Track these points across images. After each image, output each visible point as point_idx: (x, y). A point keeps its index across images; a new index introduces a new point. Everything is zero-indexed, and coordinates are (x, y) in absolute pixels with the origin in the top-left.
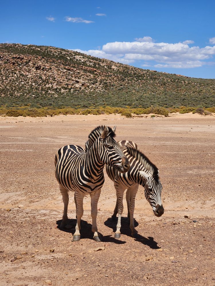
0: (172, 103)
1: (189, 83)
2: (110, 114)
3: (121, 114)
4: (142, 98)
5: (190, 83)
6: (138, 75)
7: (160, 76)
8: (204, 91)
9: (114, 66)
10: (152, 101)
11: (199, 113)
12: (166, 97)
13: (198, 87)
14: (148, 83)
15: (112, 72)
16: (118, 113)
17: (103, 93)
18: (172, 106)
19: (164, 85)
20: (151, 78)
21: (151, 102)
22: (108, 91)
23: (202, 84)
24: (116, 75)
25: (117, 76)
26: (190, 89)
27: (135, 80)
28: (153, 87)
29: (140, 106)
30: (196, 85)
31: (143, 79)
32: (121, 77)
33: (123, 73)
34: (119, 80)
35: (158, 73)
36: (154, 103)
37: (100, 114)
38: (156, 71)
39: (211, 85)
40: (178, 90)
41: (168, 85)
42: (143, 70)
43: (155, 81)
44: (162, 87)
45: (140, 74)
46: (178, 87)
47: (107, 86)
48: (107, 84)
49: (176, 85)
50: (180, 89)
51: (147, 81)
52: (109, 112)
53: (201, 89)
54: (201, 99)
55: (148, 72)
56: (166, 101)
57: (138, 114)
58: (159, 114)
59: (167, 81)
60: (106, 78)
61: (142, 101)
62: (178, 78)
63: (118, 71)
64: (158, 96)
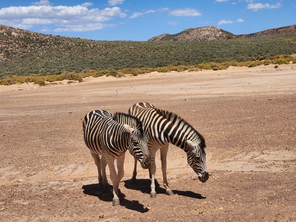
0: (80, 68)
1: (94, 46)
2: (22, 83)
3: (34, 82)
4: (48, 65)
5: (96, 46)
6: (40, 40)
7: (64, 41)
8: (111, 53)
9: (13, 32)
10: (59, 66)
11: (113, 75)
12: (73, 62)
13: (104, 49)
14: (52, 48)
15: (12, 39)
16: (31, 82)
17: (5, 62)
18: (81, 70)
19: (69, 49)
20: (55, 44)
21: (59, 68)
22: (10, 60)
23: (107, 46)
24: (17, 42)
25: (19, 43)
26: (96, 52)
27: (38, 46)
28: (58, 53)
29: (48, 73)
30: (102, 48)
31: (47, 45)
32: (23, 44)
33: (24, 40)
34: (21, 47)
35: (62, 38)
36: (62, 69)
37: (12, 84)
38: (59, 36)
39: (117, 47)
40: (84, 54)
41: (74, 49)
42: (45, 35)
43: (59, 46)
44: (67, 52)
45: (42, 39)
46: (84, 51)
47: (9, 54)
48: (8, 52)
49: (82, 49)
50: (86, 53)
51: (51, 47)
52: (21, 82)
53: (108, 52)
54: (109, 61)
55: (50, 36)
56: (73, 66)
57: (51, 82)
58: (72, 79)
59: (72, 45)
60: (7, 46)
61: (49, 68)
62: (83, 41)
63: (19, 38)
64: (65, 61)
